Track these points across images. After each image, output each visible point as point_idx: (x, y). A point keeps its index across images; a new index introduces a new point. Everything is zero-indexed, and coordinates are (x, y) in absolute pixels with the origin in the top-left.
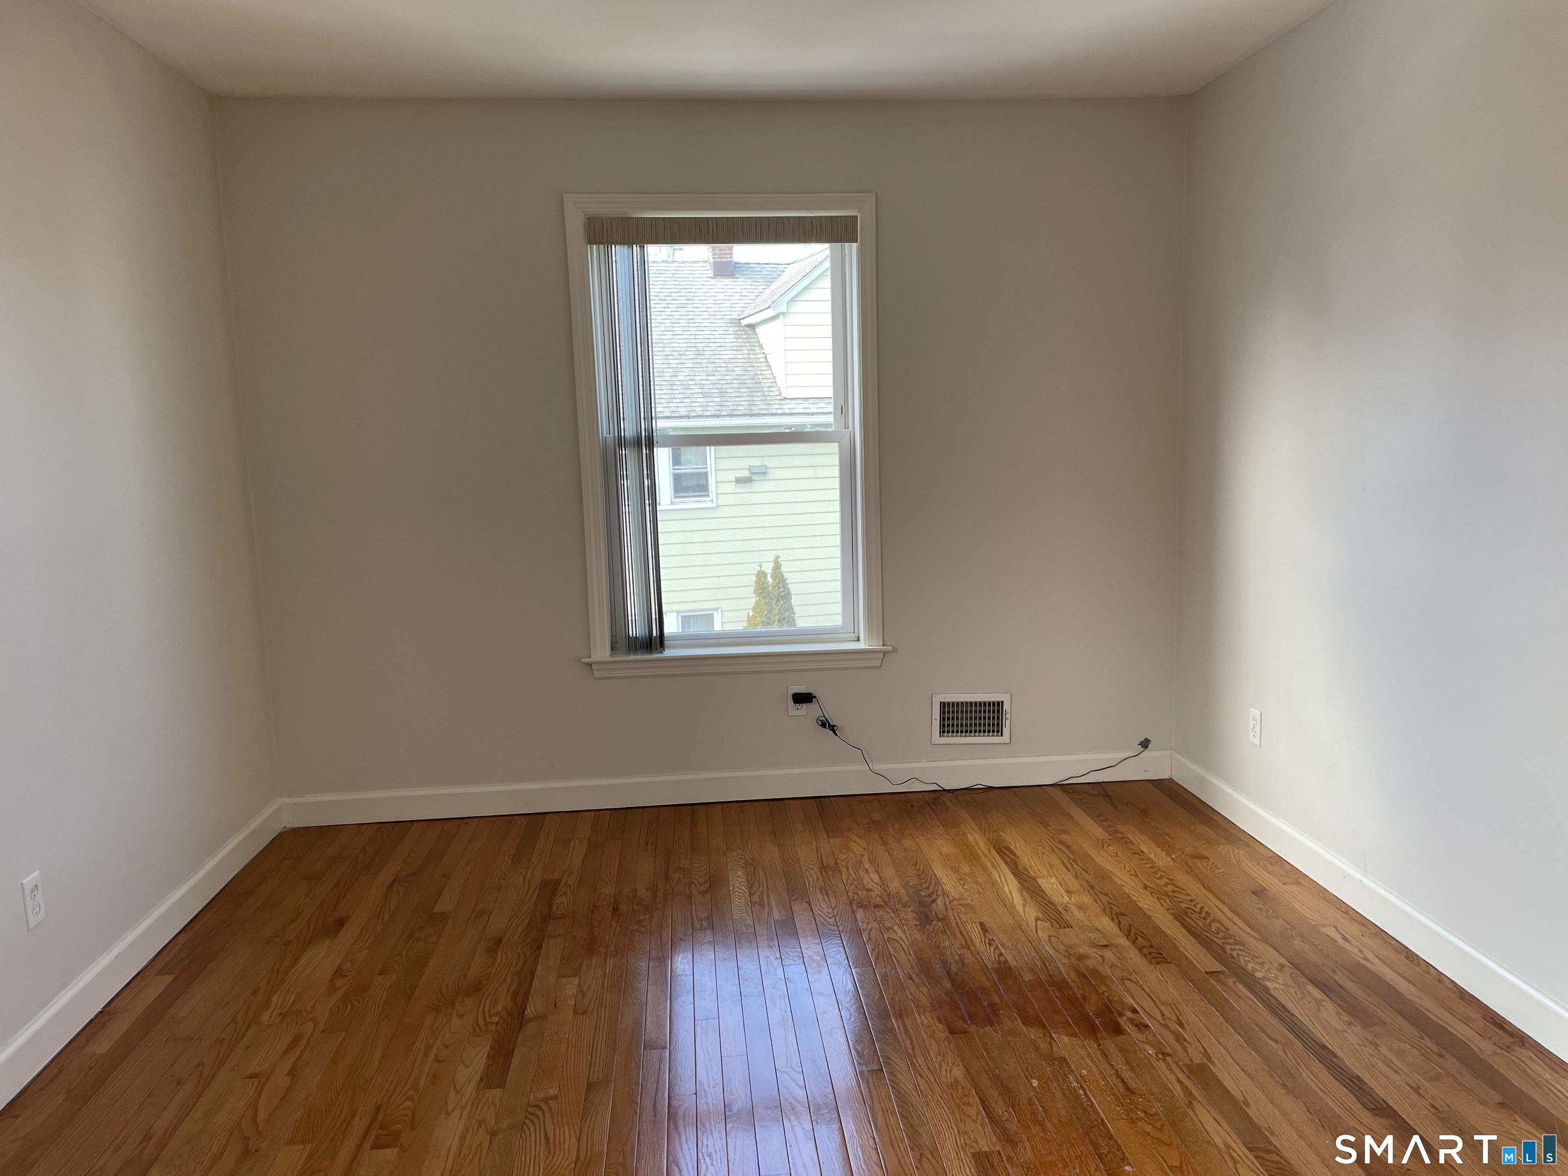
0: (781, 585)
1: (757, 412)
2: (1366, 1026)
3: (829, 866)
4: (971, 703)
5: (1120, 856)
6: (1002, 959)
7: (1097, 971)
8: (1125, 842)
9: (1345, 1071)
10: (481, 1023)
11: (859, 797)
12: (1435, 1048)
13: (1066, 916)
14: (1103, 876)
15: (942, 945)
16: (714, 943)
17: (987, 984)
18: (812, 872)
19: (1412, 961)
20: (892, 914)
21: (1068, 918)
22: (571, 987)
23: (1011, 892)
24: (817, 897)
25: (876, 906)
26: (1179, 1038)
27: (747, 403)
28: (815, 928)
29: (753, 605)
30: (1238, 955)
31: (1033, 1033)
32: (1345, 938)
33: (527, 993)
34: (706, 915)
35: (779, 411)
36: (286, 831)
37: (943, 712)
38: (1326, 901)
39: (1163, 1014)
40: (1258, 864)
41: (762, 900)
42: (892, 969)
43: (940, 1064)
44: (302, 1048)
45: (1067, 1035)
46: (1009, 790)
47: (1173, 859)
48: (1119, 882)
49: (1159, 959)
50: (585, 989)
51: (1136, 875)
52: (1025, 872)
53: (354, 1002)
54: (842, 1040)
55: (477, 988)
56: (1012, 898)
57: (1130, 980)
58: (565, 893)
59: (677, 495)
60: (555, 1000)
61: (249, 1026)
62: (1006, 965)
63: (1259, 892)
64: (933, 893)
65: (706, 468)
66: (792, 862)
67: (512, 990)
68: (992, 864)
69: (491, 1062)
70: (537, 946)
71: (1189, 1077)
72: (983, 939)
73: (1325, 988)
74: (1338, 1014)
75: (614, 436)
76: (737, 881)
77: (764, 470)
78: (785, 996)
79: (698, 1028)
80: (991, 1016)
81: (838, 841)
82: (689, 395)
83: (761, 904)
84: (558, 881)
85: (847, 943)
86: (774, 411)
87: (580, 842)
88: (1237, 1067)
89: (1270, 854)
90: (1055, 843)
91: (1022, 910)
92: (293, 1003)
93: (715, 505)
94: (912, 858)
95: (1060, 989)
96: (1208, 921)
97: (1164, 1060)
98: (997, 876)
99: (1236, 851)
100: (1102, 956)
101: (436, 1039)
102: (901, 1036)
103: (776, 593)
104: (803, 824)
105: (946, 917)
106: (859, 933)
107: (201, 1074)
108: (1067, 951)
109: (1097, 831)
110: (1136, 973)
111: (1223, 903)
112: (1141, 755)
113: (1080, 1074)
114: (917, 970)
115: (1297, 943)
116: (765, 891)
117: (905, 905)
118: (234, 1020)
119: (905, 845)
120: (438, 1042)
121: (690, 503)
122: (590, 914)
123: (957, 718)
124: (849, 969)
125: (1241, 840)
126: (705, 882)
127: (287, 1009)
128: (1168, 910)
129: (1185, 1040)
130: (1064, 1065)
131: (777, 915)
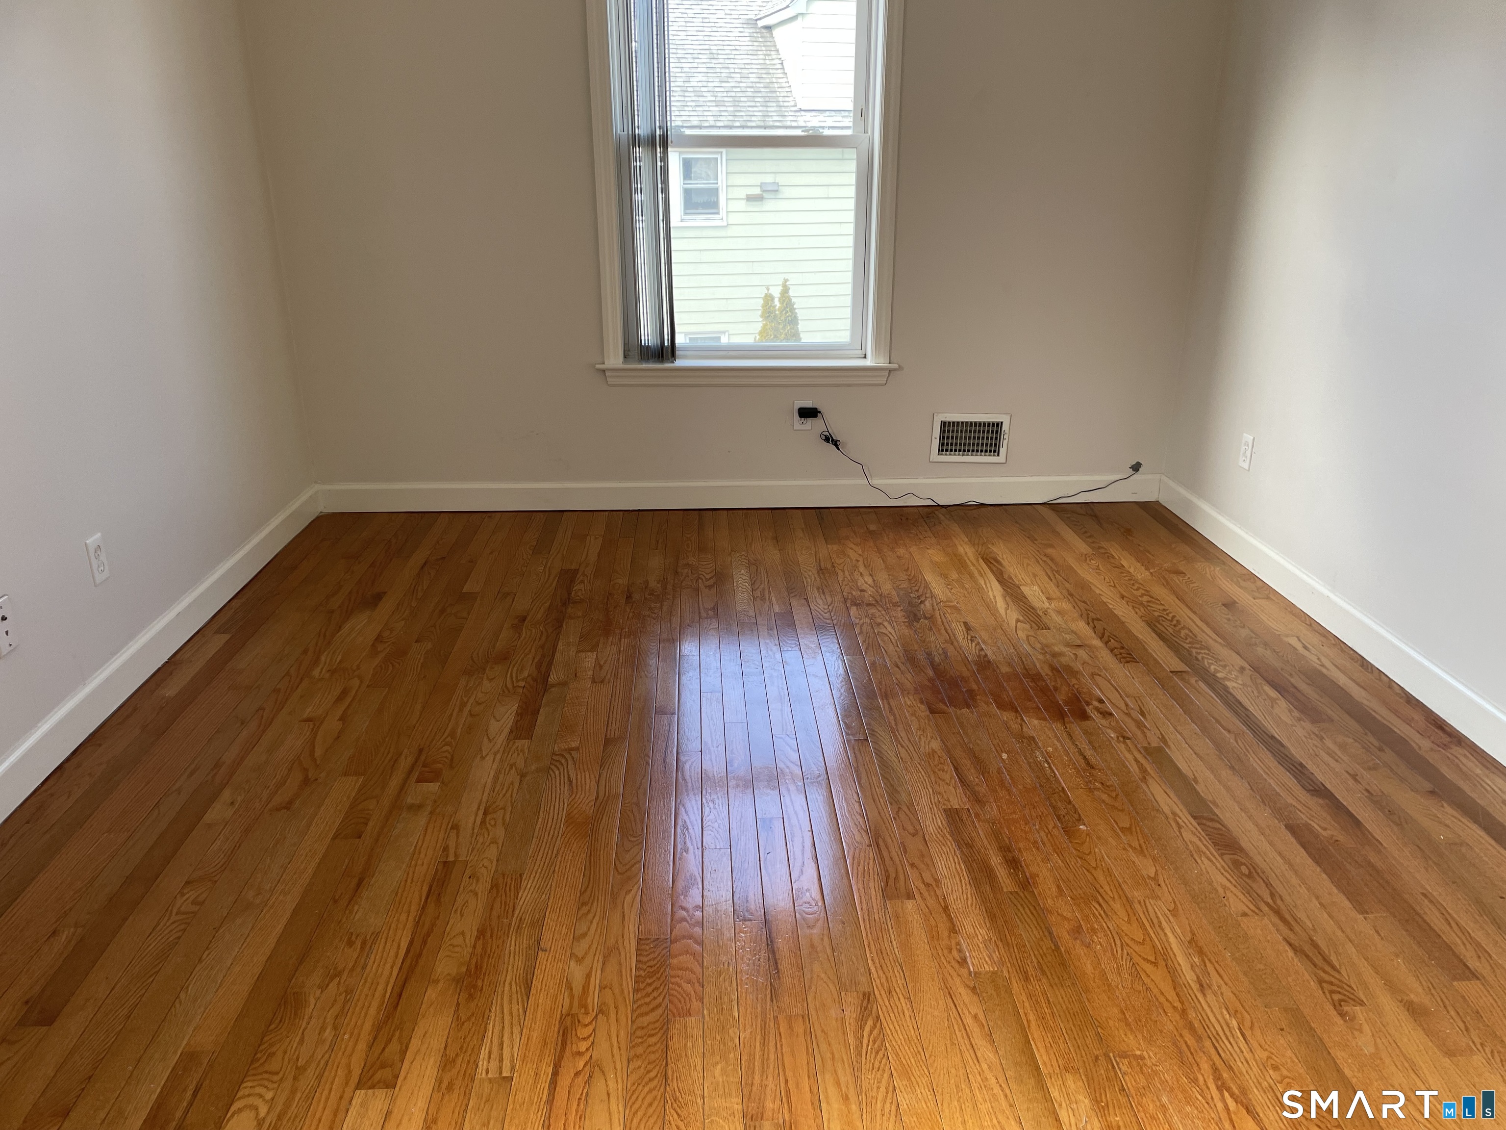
0: (788, 310)
1: (771, 124)
2: (1314, 721)
3: (826, 569)
4: (971, 423)
5: (1102, 569)
6: (983, 653)
7: (1070, 667)
8: (1107, 557)
9: (1289, 758)
10: (509, 685)
11: (857, 510)
12: (1376, 743)
13: (1045, 619)
14: (1084, 586)
15: (928, 640)
16: (719, 630)
17: (966, 673)
18: (810, 573)
19: (1366, 669)
20: (883, 612)
21: (1046, 621)
22: (589, 660)
23: (995, 597)
24: (813, 593)
25: (868, 605)
26: (1140, 725)
27: (760, 114)
28: (811, 621)
29: (760, 329)
30: (1203, 658)
31: (1007, 716)
32: (1305, 647)
33: (550, 663)
34: (712, 606)
35: (794, 124)
36: (322, 516)
37: (943, 431)
38: (1293, 614)
39: (1127, 705)
40: (1232, 580)
41: (763, 595)
42: (880, 658)
43: (920, 737)
44: (350, 699)
45: (1037, 719)
46: (1001, 507)
47: (1151, 573)
48: (1098, 592)
49: (1128, 659)
50: (602, 663)
51: (1115, 586)
52: (1010, 581)
53: (395, 664)
54: (832, 714)
55: (504, 658)
56: (996, 602)
57: (1100, 675)
58: (582, 582)
59: (688, 211)
60: (576, 670)
61: (302, 679)
62: (985, 659)
63: (1230, 605)
64: (922, 595)
65: (717, 183)
66: (792, 564)
67: (536, 661)
68: (979, 572)
69: (519, 718)
70: (559, 624)
71: (1146, 758)
72: (966, 636)
73: (1281, 688)
74: (1290, 711)
75: (628, 133)
76: (741, 579)
77: (775, 188)
78: (782, 677)
79: (703, 699)
80: (969, 700)
81: (835, 547)
82: (701, 103)
83: (763, 598)
84: (576, 571)
85: (840, 635)
86: (789, 124)
87: (596, 538)
88: (1191, 751)
89: (1245, 572)
90: (1042, 557)
91: (1004, 613)
92: (340, 662)
93: (725, 224)
94: (904, 565)
95: (1033, 680)
96: (1178, 628)
97: (1124, 743)
98: (982, 583)
99: (1212, 568)
100: (1075, 654)
101: (470, 697)
102: (886, 713)
103: (783, 318)
104: (803, 532)
105: (932, 616)
106: (852, 626)
107: (262, 716)
108: (1043, 649)
109: (1081, 546)
110: (1105, 670)
111: (1195, 613)
112: (1132, 478)
113: (1046, 751)
114: (903, 660)
115: (1260, 650)
116: (766, 588)
117: (895, 605)
118: (288, 674)
119: (898, 553)
120: (471, 700)
121: (699, 220)
122: (606, 600)
123: (957, 438)
124: (841, 656)
125: (1219, 559)
126: (711, 578)
127: (335, 667)
128: (1141, 617)
129: (1145, 727)
130: (1032, 742)
131: (777, 609)
